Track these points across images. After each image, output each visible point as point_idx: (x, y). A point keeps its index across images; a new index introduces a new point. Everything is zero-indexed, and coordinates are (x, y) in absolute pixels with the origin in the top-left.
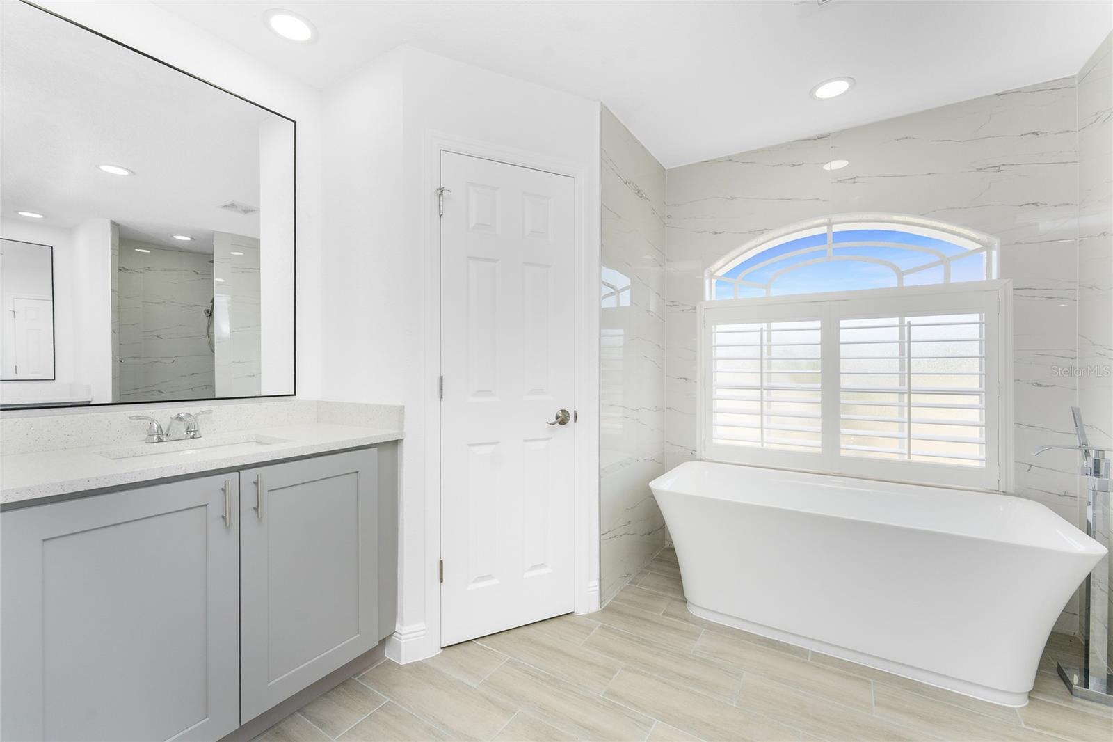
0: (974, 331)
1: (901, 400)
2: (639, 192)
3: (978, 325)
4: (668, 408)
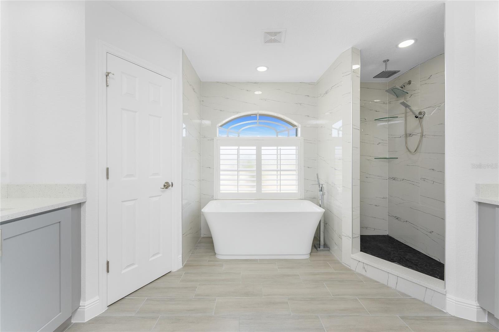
0: (294, 152)
1: (277, 173)
2: (194, 89)
3: (295, 150)
4: (202, 180)
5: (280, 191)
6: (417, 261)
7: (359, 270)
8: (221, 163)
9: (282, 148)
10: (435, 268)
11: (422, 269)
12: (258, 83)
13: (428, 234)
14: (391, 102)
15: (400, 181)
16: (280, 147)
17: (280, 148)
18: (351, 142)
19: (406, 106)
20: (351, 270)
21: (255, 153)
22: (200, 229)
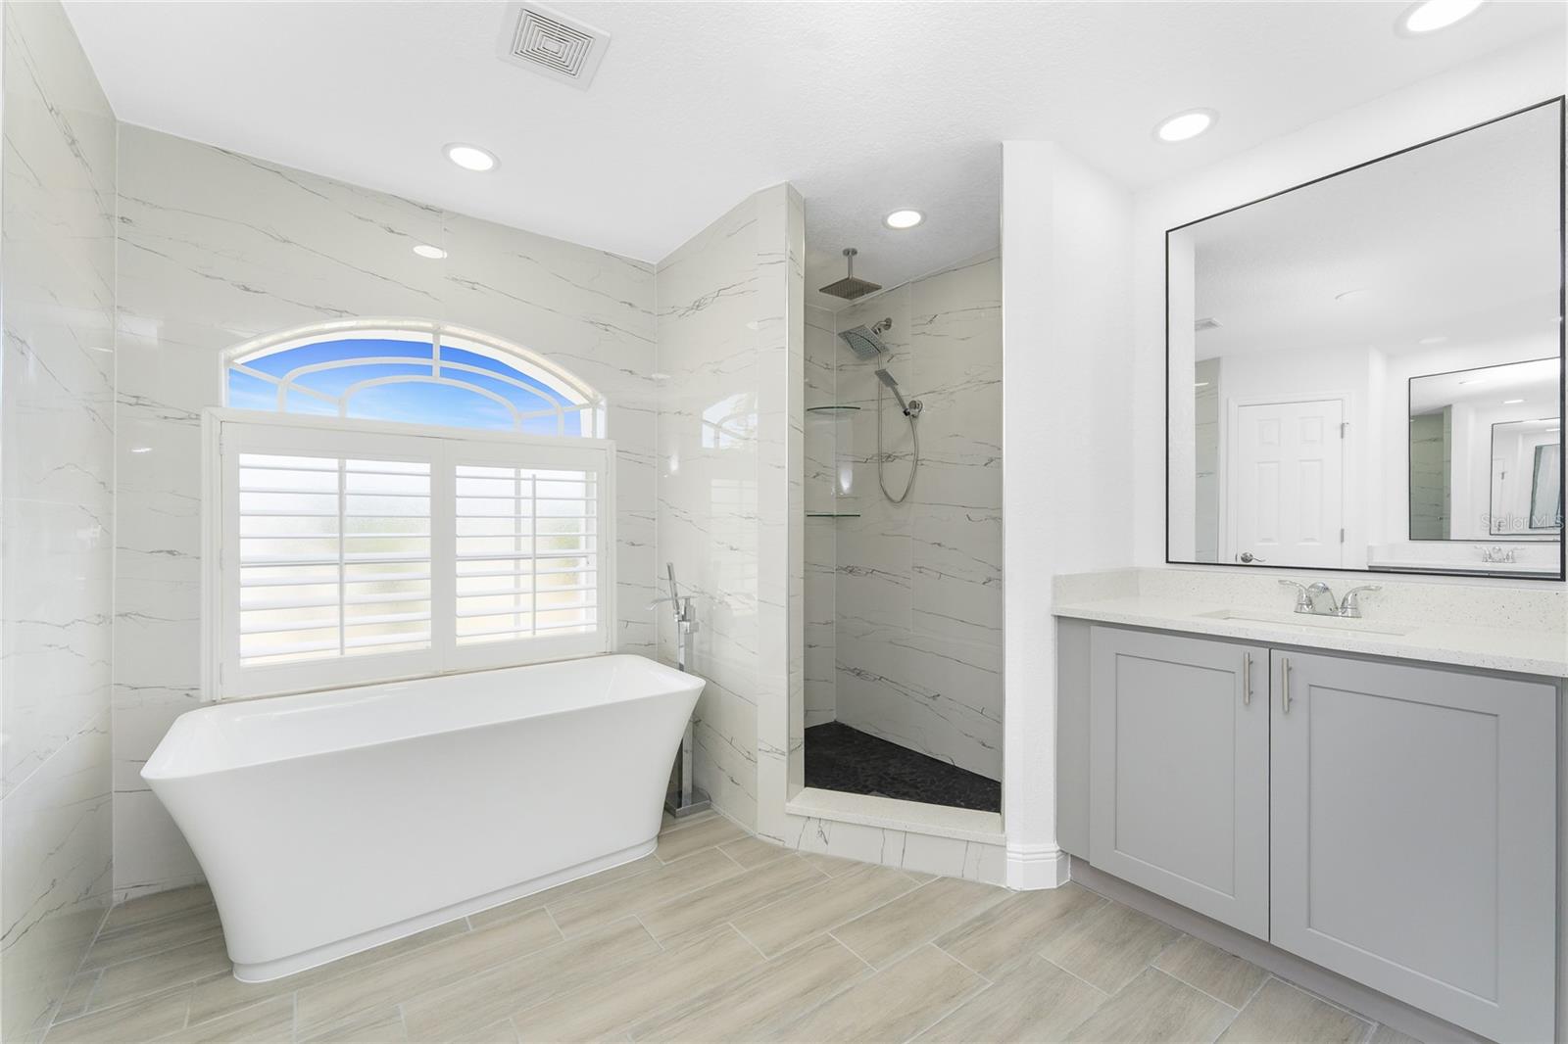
2: (73, 143)
3: (584, 484)
4: (120, 615)
5: (534, 633)
6: (914, 777)
7: (808, 842)
8: (243, 531)
9: (540, 474)
10: (950, 784)
11: (929, 794)
12: (441, 211)
13: (927, 701)
14: (843, 368)
15: (866, 575)
16: (534, 472)
17: (534, 476)
18: (784, 467)
19: (886, 378)
20: (783, 851)
21: (427, 490)
22: (109, 865)
